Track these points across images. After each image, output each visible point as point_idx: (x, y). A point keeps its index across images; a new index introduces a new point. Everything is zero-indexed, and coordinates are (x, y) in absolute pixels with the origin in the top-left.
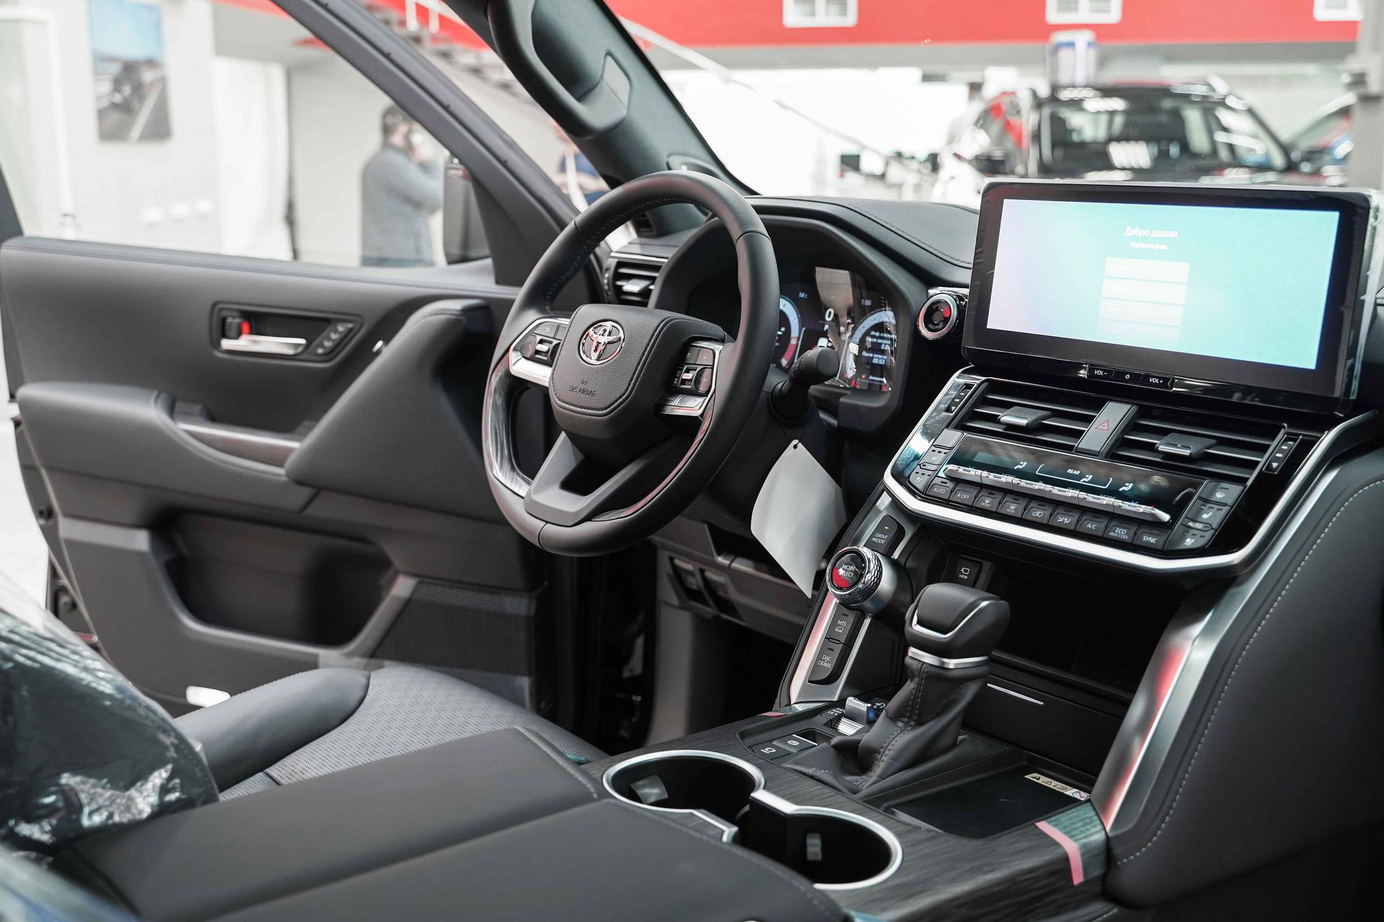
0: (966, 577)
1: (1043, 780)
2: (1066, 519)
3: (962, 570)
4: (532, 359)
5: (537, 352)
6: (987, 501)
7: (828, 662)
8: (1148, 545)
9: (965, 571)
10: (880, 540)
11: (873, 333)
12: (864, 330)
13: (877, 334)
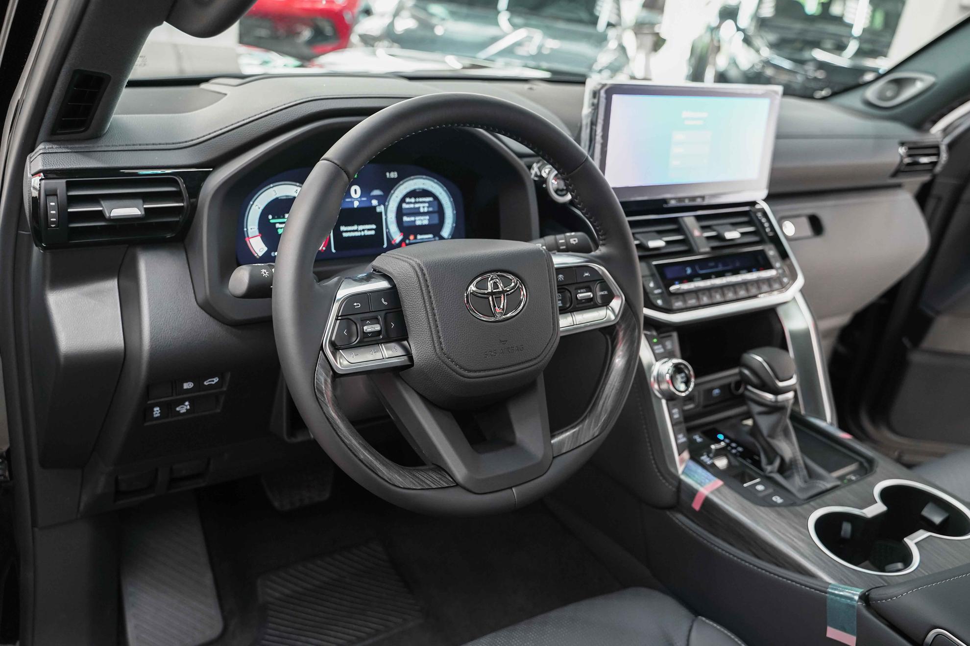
5: (365, 335)
11: (408, 200)
12: (398, 200)
13: (413, 200)
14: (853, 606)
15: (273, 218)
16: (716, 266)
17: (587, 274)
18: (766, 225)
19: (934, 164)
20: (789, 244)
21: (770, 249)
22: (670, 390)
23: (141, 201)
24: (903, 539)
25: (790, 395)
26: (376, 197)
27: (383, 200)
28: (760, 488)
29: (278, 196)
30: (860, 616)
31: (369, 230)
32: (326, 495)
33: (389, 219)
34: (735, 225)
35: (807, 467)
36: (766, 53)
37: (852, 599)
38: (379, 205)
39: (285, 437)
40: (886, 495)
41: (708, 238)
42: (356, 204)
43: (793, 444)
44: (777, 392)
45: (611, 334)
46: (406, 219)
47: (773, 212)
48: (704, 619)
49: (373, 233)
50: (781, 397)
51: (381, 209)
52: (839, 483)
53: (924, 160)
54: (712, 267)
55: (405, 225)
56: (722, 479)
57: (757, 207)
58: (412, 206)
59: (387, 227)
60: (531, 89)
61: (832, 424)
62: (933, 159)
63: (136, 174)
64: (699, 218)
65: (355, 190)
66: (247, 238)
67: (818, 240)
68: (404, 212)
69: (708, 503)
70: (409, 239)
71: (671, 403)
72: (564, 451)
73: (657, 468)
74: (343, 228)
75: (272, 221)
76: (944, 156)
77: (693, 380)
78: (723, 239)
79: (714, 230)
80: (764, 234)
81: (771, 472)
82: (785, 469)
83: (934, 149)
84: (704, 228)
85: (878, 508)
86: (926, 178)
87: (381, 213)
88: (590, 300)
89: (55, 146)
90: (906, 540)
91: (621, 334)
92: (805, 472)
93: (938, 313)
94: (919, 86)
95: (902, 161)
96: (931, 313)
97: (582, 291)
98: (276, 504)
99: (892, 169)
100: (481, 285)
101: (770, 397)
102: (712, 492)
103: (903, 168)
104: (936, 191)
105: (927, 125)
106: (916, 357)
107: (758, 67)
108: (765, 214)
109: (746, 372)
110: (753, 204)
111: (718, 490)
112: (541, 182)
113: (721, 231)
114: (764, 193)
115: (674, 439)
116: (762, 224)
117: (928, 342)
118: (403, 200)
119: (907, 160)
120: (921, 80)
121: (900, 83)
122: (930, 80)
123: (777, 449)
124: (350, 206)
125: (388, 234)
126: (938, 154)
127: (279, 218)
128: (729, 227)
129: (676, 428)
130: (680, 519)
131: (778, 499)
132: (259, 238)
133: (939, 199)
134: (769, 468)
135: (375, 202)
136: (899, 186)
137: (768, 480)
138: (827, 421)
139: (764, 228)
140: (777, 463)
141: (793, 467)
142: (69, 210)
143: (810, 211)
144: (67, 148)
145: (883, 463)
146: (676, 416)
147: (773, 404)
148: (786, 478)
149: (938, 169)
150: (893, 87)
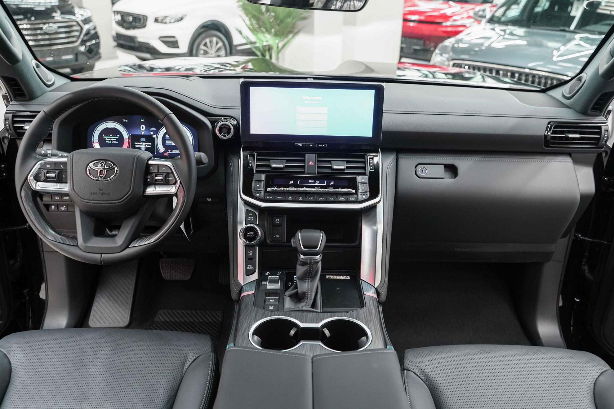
0: (278, 222)
1: (332, 277)
2: (322, 198)
3: (276, 220)
4: (45, 181)
5: (48, 177)
6: (290, 198)
7: (251, 267)
8: (352, 201)
9: (277, 220)
10: (251, 219)
12: (164, 133)
15: (104, 136)
21: (363, 178)
26: (152, 131)
27: (156, 132)
29: (107, 127)
31: (148, 145)
33: (158, 141)
38: (154, 134)
42: (143, 133)
46: (167, 142)
49: (150, 146)
50: (306, 257)
51: (154, 136)
55: (166, 144)
59: (157, 145)
65: (143, 127)
66: (93, 143)
68: (166, 139)
70: (168, 152)
72: (133, 246)
74: (136, 143)
75: (104, 137)
87: (155, 138)
115: (245, 266)
116: (369, 163)
122: (585, 78)
124: (140, 134)
125: (158, 148)
127: (107, 136)
132: (98, 144)
135: (152, 133)
143: (447, 162)
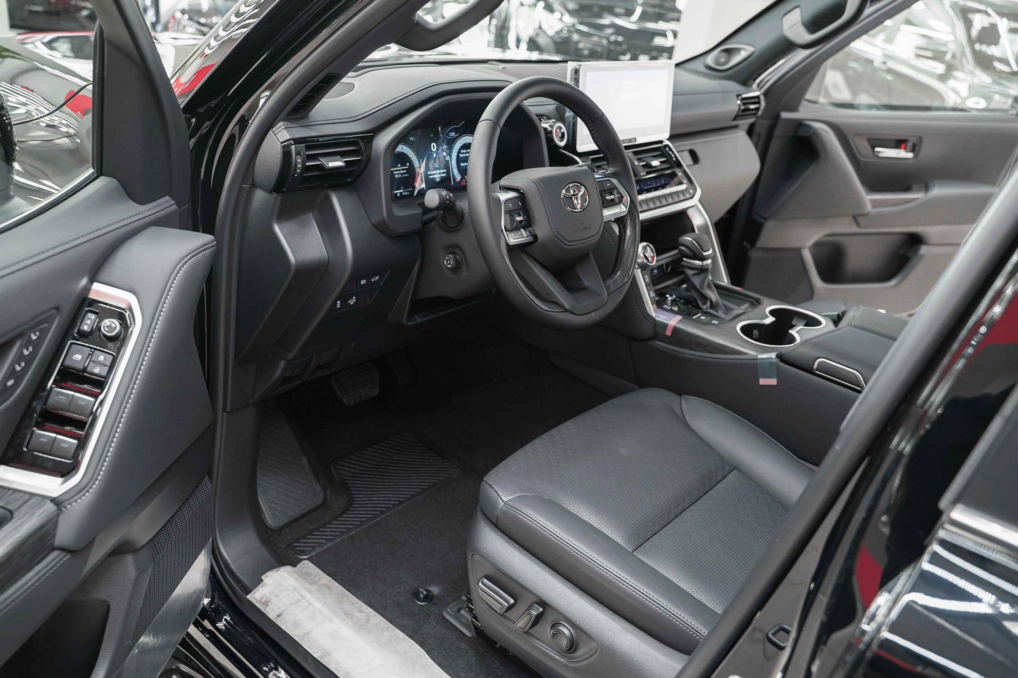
5: (518, 223)
11: (462, 151)
12: (457, 151)
13: (465, 151)
14: (773, 362)
16: (652, 184)
17: (608, 185)
18: (673, 156)
19: (757, 109)
20: (688, 169)
21: (679, 172)
22: (644, 262)
23: (339, 157)
24: (788, 331)
25: (709, 261)
26: (445, 150)
27: (448, 152)
28: (703, 318)
30: (777, 367)
32: (376, 392)
33: (453, 165)
34: (655, 157)
35: (724, 305)
36: (568, 19)
37: (771, 358)
38: (447, 156)
39: (405, 321)
40: (773, 313)
41: (643, 166)
43: (714, 292)
44: (703, 259)
45: (622, 222)
46: (462, 164)
47: (674, 147)
48: (686, 396)
49: (445, 175)
50: (705, 263)
51: (448, 158)
52: (744, 311)
53: (752, 107)
54: (649, 185)
55: (462, 168)
56: (681, 315)
57: (664, 144)
58: (464, 155)
59: (452, 171)
60: (504, 68)
61: (728, 283)
62: (757, 106)
63: (345, 138)
64: (635, 153)
65: (434, 146)
67: (697, 166)
68: (461, 159)
69: (676, 330)
71: (644, 272)
72: (612, 291)
73: (641, 313)
76: (763, 103)
77: (655, 258)
78: (651, 166)
79: (644, 161)
80: (672, 162)
81: (706, 309)
82: (713, 306)
83: (756, 100)
84: (639, 160)
85: (770, 320)
86: (752, 120)
87: (448, 160)
88: (612, 200)
89: (289, 123)
90: (790, 331)
91: (629, 222)
92: (724, 308)
93: (766, 219)
94: (743, 55)
95: (740, 108)
96: (762, 220)
97: (607, 195)
98: (345, 401)
99: (734, 114)
100: (568, 191)
101: (698, 263)
102: (677, 323)
103: (740, 113)
104: (757, 130)
105: (751, 82)
106: (754, 255)
107: (565, 34)
108: (671, 149)
109: (683, 248)
110: (661, 142)
111: (680, 321)
112: (548, 133)
113: (648, 161)
114: (667, 135)
115: (647, 296)
116: (670, 155)
117: (760, 243)
118: (459, 152)
119: (742, 107)
120: (745, 50)
121: (729, 52)
122: (751, 49)
123: (707, 296)
125: (453, 175)
126: (759, 103)
128: (652, 158)
129: (649, 287)
130: (659, 343)
131: (715, 322)
133: (759, 135)
134: (704, 307)
135: (444, 154)
136: (736, 127)
137: (705, 313)
138: (725, 281)
139: (672, 158)
140: (709, 304)
141: (717, 306)
142: (307, 164)
143: (689, 148)
144: (298, 124)
145: (765, 300)
146: (647, 280)
147: (701, 267)
148: (717, 311)
149: (760, 113)
150: (724, 54)
